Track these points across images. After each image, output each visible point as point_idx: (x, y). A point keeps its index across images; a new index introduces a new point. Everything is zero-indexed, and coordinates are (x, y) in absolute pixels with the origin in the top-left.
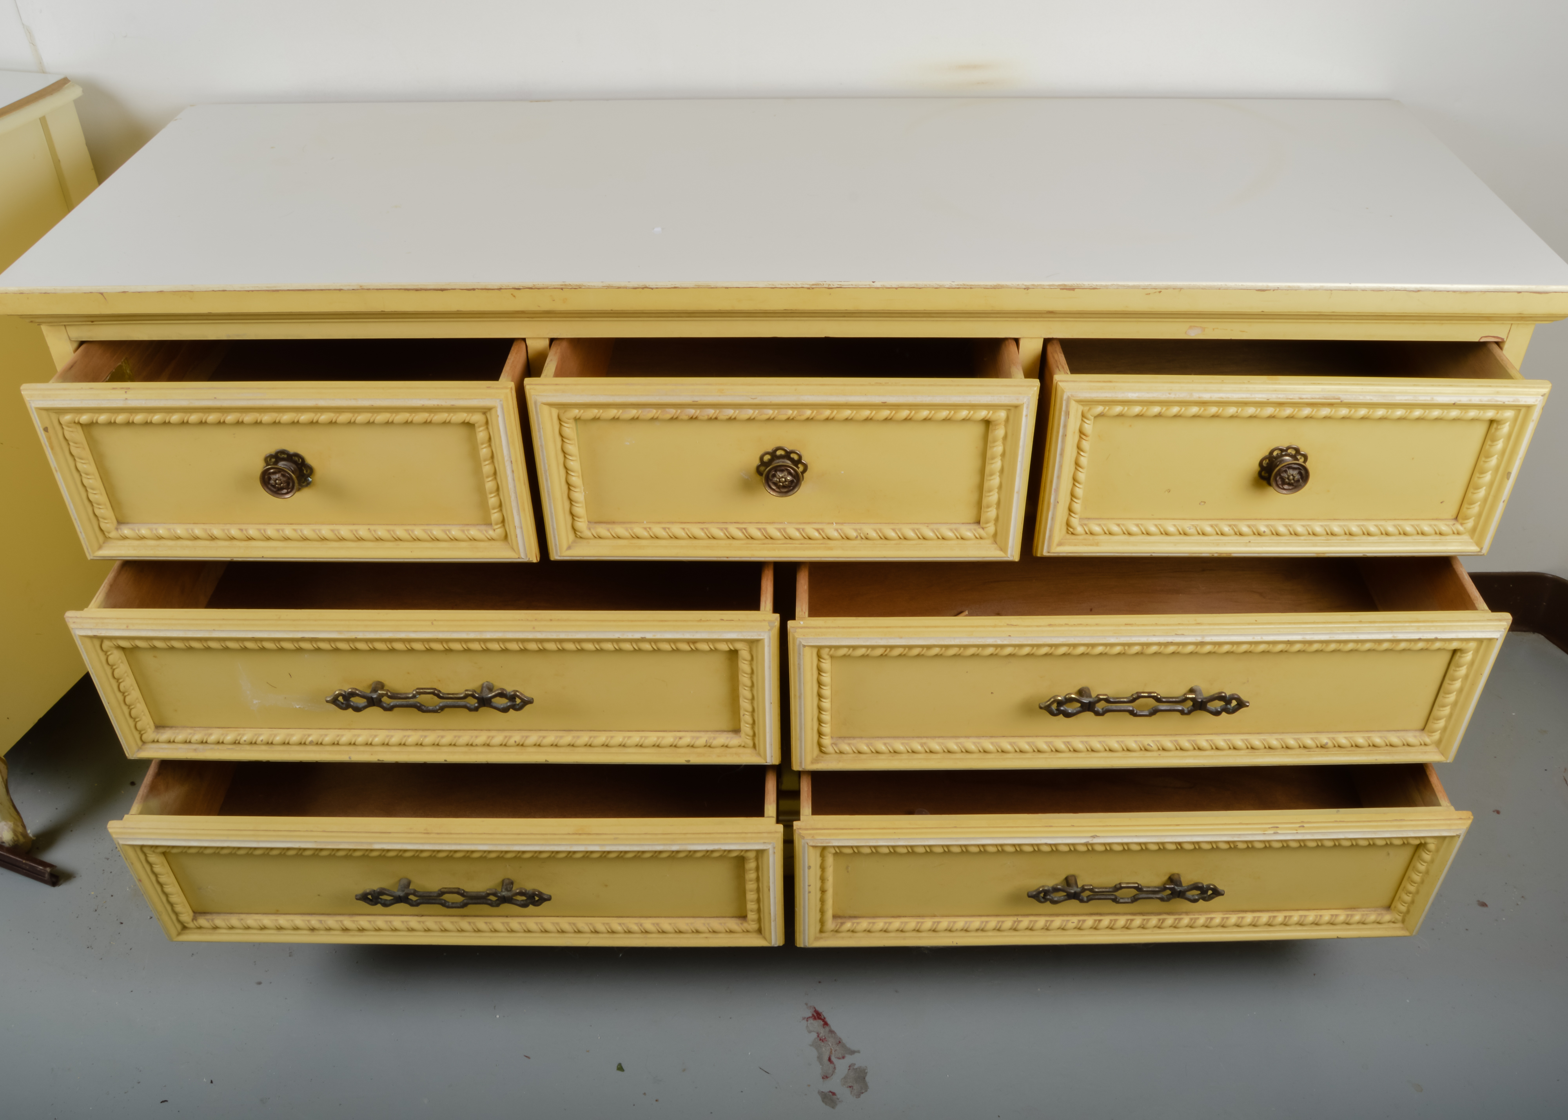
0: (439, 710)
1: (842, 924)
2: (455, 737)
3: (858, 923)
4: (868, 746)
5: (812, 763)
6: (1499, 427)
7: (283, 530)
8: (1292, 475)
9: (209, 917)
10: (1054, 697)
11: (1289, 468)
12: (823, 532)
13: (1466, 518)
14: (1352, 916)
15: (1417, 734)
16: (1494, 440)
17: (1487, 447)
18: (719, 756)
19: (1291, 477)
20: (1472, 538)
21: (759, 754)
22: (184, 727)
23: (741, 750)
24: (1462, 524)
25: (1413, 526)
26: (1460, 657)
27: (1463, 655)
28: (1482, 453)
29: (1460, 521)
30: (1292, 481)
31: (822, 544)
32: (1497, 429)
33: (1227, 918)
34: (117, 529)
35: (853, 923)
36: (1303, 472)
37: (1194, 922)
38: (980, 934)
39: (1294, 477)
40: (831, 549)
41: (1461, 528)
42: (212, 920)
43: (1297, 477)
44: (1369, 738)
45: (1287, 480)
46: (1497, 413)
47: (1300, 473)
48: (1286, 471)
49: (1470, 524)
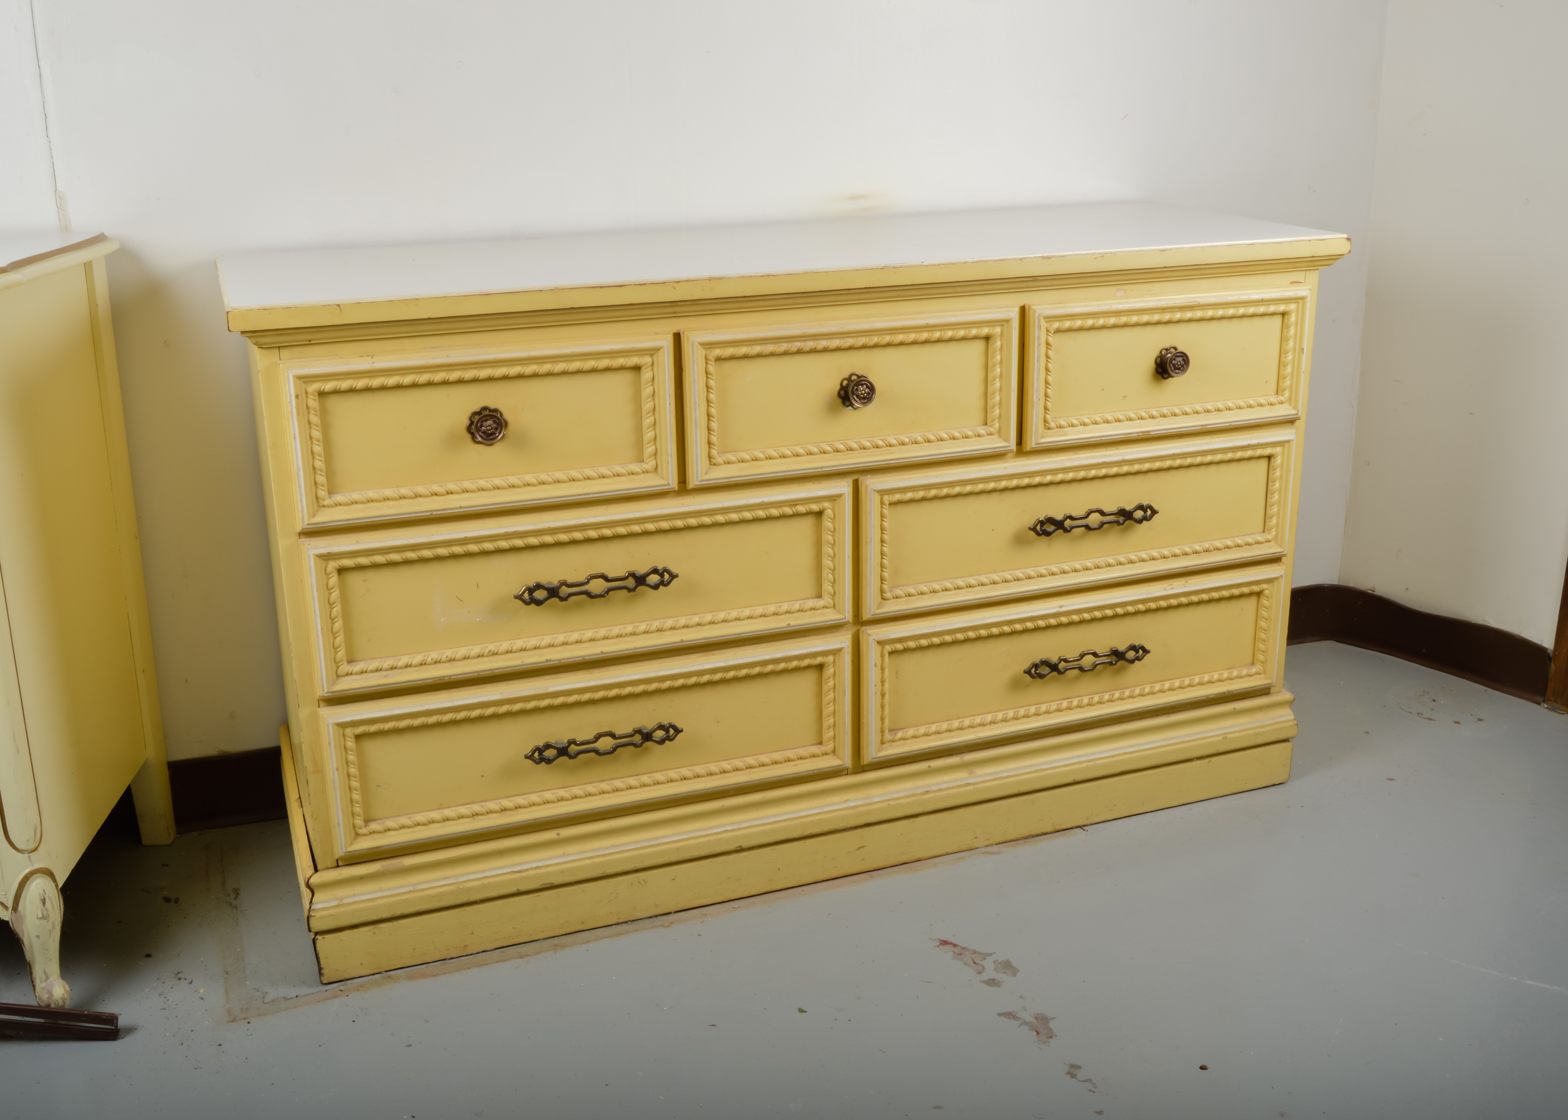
0: (605, 594)
1: (896, 734)
2: (608, 630)
3: (906, 732)
4: (914, 589)
5: (878, 608)
6: (1289, 317)
7: (476, 482)
8: (1180, 361)
9: (379, 822)
10: (1038, 519)
11: (1177, 356)
12: (886, 440)
13: (1284, 390)
14: (1232, 672)
15: (1262, 534)
16: (1288, 328)
17: (1285, 334)
18: (810, 618)
19: (1179, 363)
20: (1290, 405)
21: (839, 612)
22: (373, 659)
23: (825, 610)
24: (1282, 396)
25: (1254, 400)
26: (1274, 462)
27: (1276, 459)
28: (1283, 339)
29: (1281, 394)
30: (1180, 366)
31: (886, 450)
32: (1288, 319)
33: (1154, 686)
34: (330, 498)
35: (903, 732)
36: (1185, 358)
37: (1134, 692)
38: (993, 726)
39: (1180, 362)
40: (893, 453)
41: (1282, 398)
42: (383, 823)
43: (1183, 363)
44: (1233, 540)
45: (1177, 366)
46: (1287, 307)
47: (1184, 360)
48: (1175, 359)
49: (1287, 395)
